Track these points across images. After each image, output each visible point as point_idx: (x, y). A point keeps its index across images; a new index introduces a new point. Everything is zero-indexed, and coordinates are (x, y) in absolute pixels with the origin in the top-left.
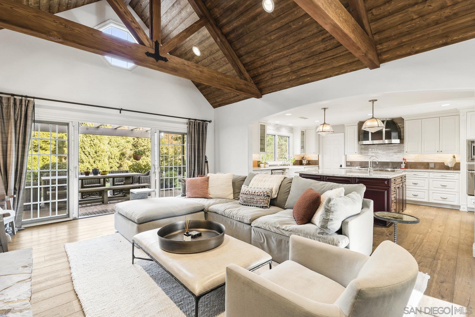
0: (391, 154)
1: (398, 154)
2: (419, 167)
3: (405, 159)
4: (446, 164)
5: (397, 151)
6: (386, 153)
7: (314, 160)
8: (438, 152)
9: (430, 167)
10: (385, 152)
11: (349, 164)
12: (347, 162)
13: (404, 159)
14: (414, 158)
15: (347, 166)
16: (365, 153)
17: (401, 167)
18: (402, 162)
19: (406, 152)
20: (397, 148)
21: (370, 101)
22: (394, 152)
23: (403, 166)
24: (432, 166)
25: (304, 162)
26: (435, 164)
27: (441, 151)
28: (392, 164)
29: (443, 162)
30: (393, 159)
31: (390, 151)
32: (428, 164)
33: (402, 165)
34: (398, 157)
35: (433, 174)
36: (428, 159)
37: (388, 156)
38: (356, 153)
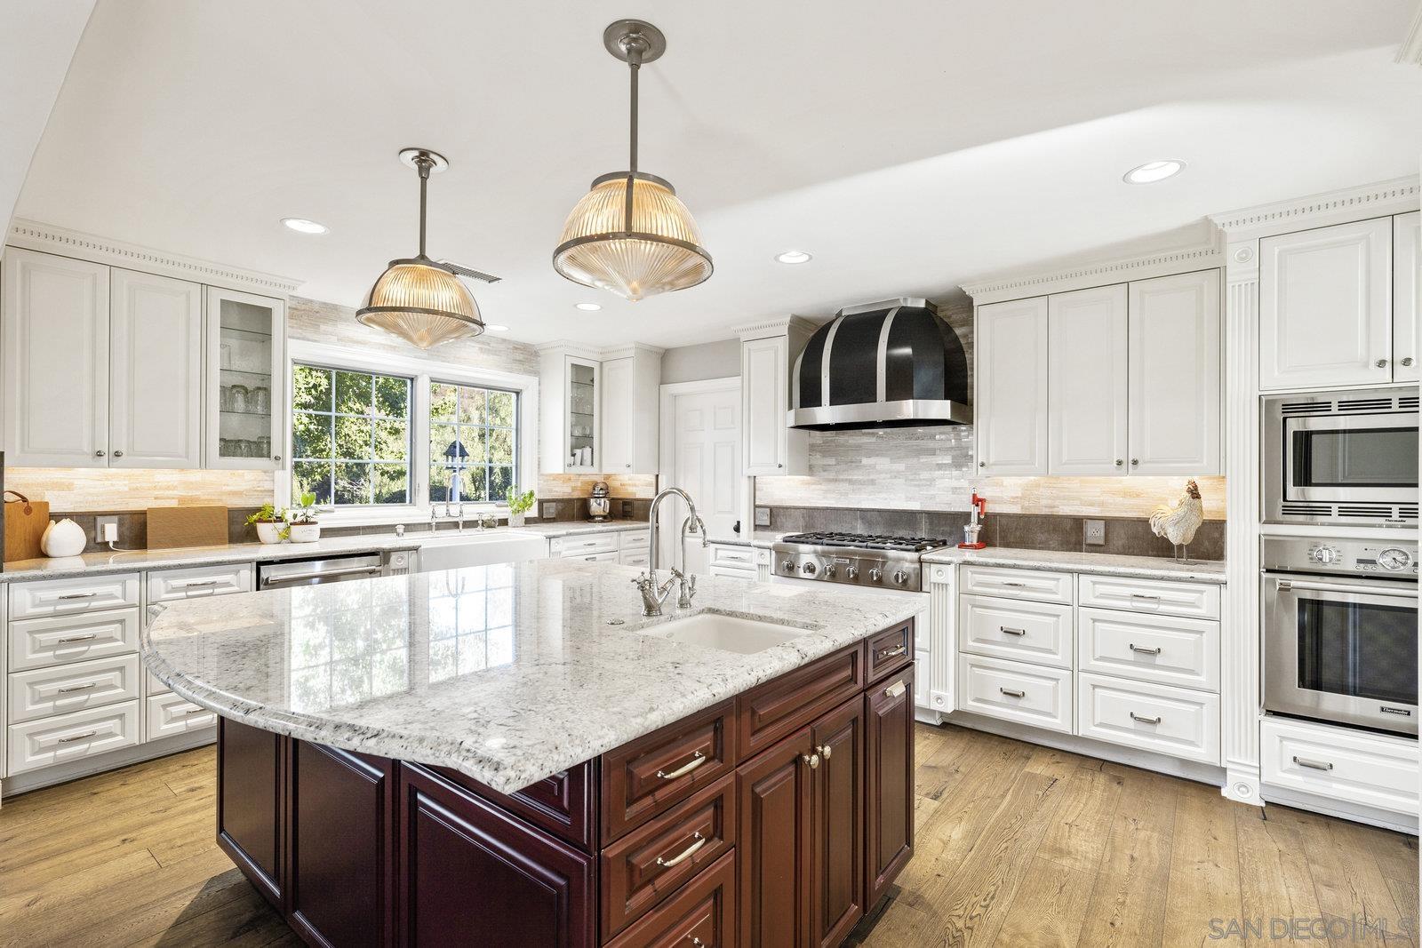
0: (925, 475)
1: (953, 473)
2: (1041, 537)
3: (982, 501)
4: (1155, 530)
5: (948, 459)
6: (907, 468)
7: (642, 500)
8: (1119, 463)
9: (1089, 541)
10: (901, 466)
11: (765, 521)
13: (977, 501)
14: (1020, 495)
15: (757, 527)
16: (825, 468)
17: (963, 538)
18: (969, 514)
19: (983, 465)
22: (941, 467)
23: (972, 530)
24: (1095, 533)
25: (598, 507)
26: (1109, 523)
27: (1135, 462)
28: (931, 524)
29: (1142, 515)
30: (933, 497)
31: (923, 459)
32: (1078, 523)
33: (967, 528)
34: (955, 490)
35: (1094, 583)
36: (1078, 502)
37: (915, 485)
38: (780, 466)
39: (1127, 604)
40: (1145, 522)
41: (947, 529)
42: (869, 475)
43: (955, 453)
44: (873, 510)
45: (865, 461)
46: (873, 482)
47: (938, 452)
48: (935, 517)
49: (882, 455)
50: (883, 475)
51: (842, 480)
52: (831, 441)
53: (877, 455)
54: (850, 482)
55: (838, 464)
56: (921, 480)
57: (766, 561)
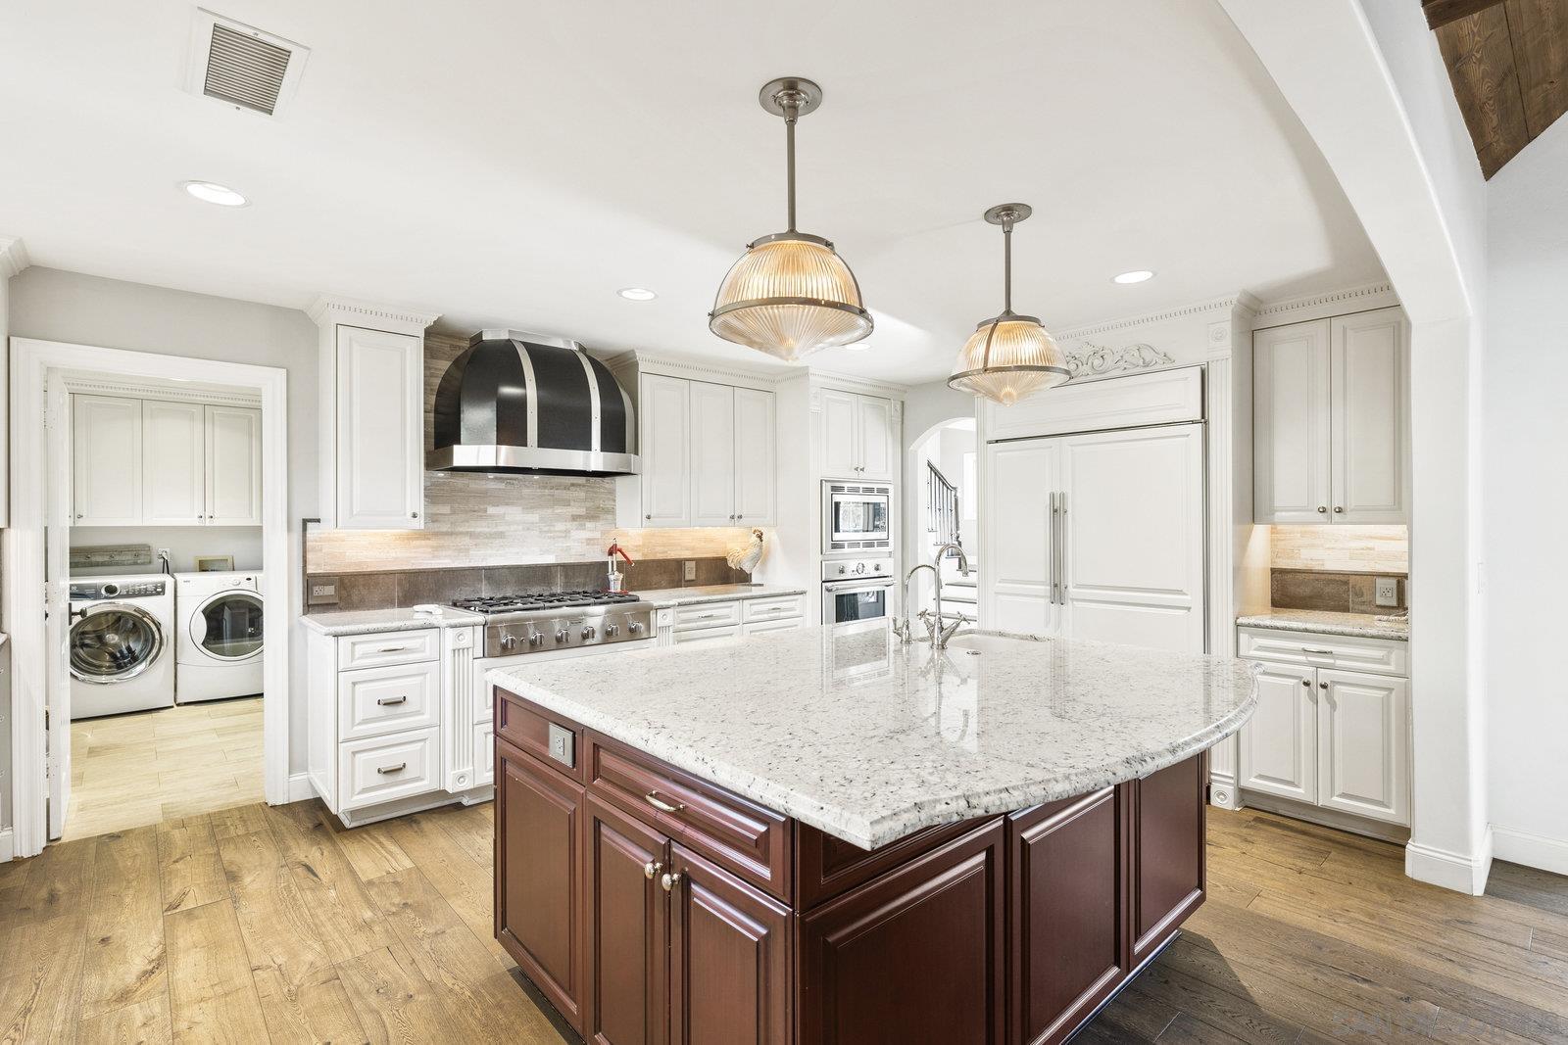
0: (560, 526)
1: (589, 525)
2: (655, 579)
3: (619, 550)
5: (582, 511)
6: (542, 519)
8: (732, 517)
9: (691, 578)
10: (534, 517)
11: (327, 591)
12: (310, 582)
13: (612, 550)
15: (309, 607)
19: (649, 517)
20: (582, 495)
21: (991, 215)
22: (575, 518)
23: (615, 579)
24: (690, 571)
26: (699, 562)
27: (740, 518)
28: (567, 576)
29: (716, 555)
30: (569, 548)
31: (559, 510)
32: (679, 564)
33: (612, 577)
34: (589, 541)
35: (751, 605)
36: (679, 548)
37: (550, 538)
38: (414, 516)
39: (766, 616)
40: (724, 560)
41: (581, 580)
42: (496, 526)
43: (588, 504)
44: (503, 567)
45: (491, 510)
46: (501, 535)
47: (572, 503)
48: (569, 569)
49: (513, 504)
50: (512, 528)
51: (461, 533)
52: (444, 483)
53: (507, 504)
54: (471, 535)
55: (454, 512)
56: (555, 531)
57: (466, 641)
